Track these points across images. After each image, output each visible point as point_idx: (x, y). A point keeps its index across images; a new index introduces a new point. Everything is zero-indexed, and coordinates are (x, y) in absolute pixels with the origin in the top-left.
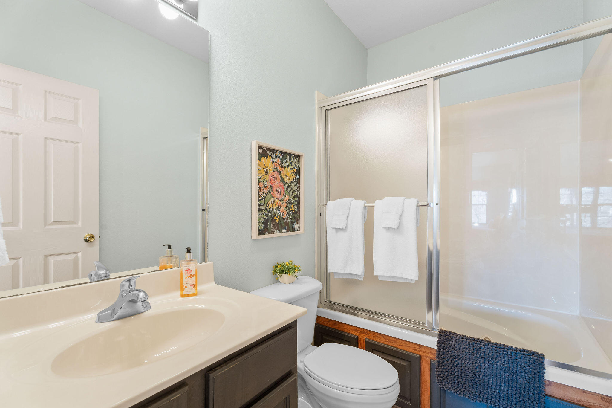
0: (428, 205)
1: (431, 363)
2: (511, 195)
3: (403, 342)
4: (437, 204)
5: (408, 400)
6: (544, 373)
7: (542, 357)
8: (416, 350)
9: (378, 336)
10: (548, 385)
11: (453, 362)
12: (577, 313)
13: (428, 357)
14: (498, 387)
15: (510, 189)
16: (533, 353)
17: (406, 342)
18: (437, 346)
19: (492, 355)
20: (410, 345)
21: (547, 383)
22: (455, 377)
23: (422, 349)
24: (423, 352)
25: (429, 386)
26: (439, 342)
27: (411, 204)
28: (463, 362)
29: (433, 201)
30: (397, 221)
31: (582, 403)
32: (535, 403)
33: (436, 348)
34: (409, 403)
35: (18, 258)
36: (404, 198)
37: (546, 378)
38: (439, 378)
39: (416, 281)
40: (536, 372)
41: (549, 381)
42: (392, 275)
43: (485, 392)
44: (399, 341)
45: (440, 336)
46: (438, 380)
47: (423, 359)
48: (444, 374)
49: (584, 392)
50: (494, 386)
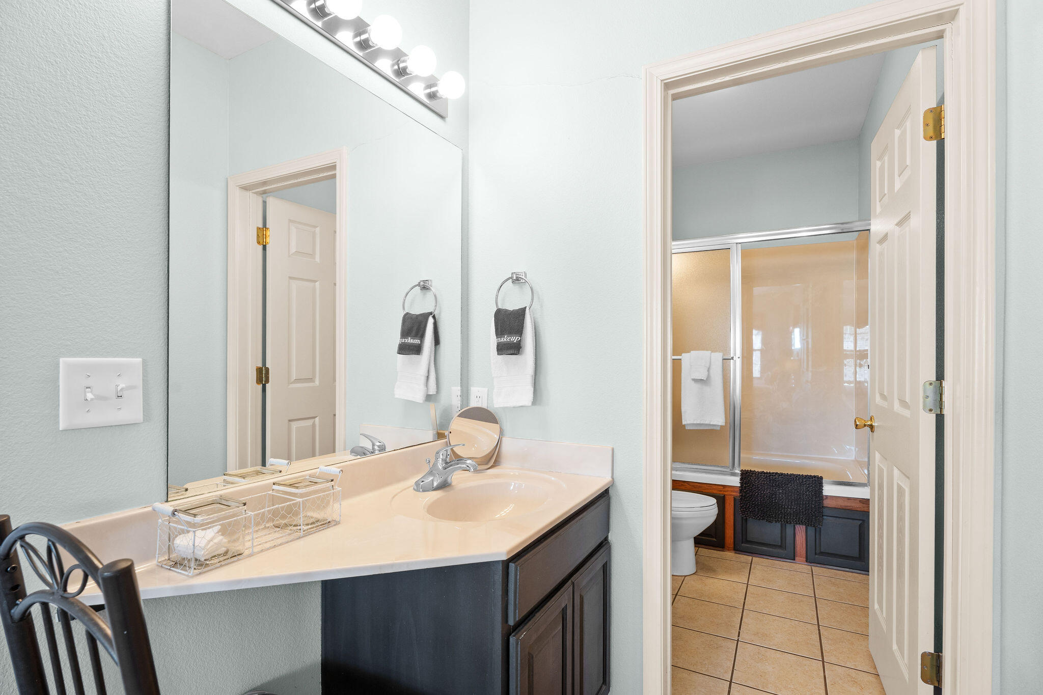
0: (732, 358)
1: (735, 499)
2: (793, 336)
3: (708, 485)
4: (739, 358)
5: (713, 537)
6: (823, 490)
7: (821, 478)
8: (721, 491)
9: (683, 484)
10: (825, 499)
11: (754, 493)
12: (853, 458)
13: (731, 495)
14: (790, 507)
15: (791, 328)
16: (815, 477)
17: (711, 486)
18: (740, 483)
19: (785, 483)
20: (715, 487)
21: (825, 497)
22: (755, 506)
23: (726, 489)
24: (727, 491)
25: (732, 521)
26: (741, 479)
27: (717, 357)
28: (762, 492)
29: (735, 355)
30: (707, 373)
31: (848, 508)
32: (816, 512)
33: (739, 485)
34: (715, 539)
35: (315, 417)
36: (710, 352)
37: (824, 494)
38: (742, 510)
39: (721, 426)
40: (817, 489)
41: (826, 496)
42: (702, 423)
43: (779, 512)
44: (703, 485)
45: (742, 474)
46: (742, 511)
47: (727, 497)
48: (746, 505)
49: (849, 499)
50: (786, 507)
